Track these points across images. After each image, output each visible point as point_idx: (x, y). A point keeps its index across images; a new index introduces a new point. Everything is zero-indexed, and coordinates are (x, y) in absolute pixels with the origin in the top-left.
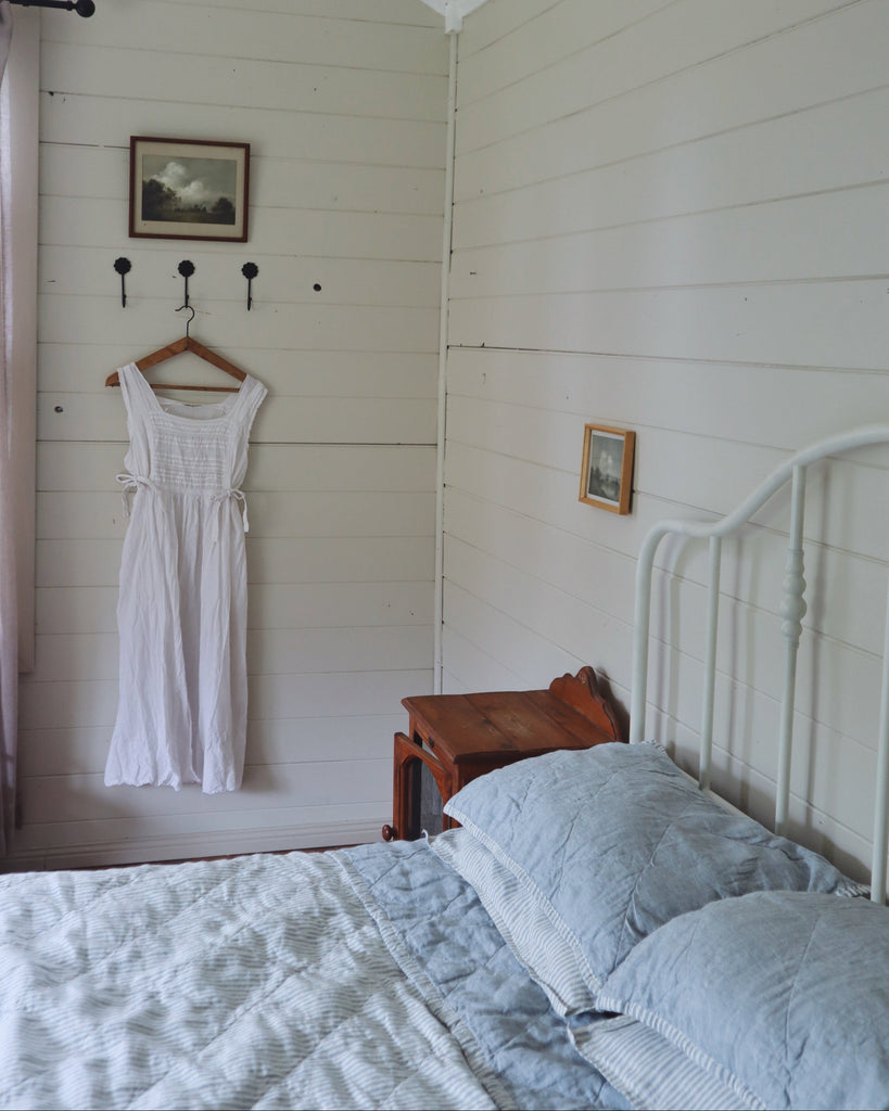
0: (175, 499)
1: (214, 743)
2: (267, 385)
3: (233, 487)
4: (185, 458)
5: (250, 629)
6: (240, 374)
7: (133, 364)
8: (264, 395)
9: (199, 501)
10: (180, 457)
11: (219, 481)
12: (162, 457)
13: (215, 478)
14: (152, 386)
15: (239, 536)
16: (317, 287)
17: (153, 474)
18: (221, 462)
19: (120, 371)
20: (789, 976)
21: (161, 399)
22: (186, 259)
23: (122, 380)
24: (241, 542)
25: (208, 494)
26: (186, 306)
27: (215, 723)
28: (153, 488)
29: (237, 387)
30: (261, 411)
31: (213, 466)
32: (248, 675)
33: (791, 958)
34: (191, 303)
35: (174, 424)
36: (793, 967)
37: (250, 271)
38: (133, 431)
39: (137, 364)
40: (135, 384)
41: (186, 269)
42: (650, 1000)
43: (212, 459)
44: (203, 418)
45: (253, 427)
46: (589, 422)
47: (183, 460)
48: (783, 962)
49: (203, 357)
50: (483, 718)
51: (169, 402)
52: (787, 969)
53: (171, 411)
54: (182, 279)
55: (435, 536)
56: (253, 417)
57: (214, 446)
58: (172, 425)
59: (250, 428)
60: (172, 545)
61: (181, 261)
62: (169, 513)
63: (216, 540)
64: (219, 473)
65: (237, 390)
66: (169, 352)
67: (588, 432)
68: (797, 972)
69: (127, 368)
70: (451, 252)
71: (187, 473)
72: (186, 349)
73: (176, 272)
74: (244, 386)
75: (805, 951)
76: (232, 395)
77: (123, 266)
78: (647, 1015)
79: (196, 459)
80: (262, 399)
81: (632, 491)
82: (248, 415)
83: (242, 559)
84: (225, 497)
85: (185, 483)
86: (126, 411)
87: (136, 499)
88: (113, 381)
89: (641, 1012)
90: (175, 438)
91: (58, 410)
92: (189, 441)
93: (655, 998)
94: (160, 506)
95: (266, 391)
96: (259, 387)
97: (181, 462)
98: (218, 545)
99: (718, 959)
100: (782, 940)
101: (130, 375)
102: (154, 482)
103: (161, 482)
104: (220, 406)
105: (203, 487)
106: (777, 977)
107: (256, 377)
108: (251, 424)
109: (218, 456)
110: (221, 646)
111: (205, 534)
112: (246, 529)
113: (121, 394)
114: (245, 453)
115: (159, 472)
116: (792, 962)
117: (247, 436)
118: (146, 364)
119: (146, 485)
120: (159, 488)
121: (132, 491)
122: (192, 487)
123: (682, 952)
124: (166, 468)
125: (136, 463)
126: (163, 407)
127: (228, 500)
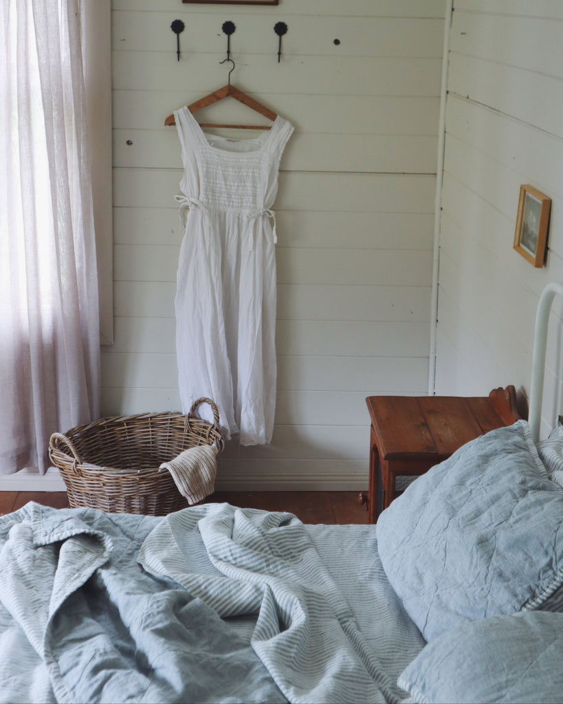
0: (220, 216)
1: (249, 406)
2: (294, 124)
3: (265, 207)
4: (227, 183)
5: (278, 319)
6: (271, 115)
7: (186, 108)
8: (291, 132)
9: (239, 219)
10: (223, 183)
11: (254, 202)
12: (209, 182)
13: (251, 200)
14: (201, 125)
15: (270, 248)
16: (337, 42)
17: (202, 196)
18: (256, 187)
19: (175, 113)
20: (506, 687)
21: (208, 135)
22: (229, 20)
23: (177, 120)
24: (271, 252)
25: (246, 212)
26: (228, 60)
27: (249, 392)
28: (202, 208)
29: (269, 125)
30: (289, 145)
31: (250, 190)
32: (277, 355)
33: (515, 673)
34: (233, 56)
35: (218, 155)
36: (513, 680)
37: (281, 29)
38: (186, 161)
39: (190, 108)
40: (187, 125)
41: (229, 28)
42: (424, 687)
43: (249, 184)
44: (243, 151)
45: (282, 158)
46: (524, 182)
47: (226, 185)
48: (507, 675)
49: (242, 102)
50: (423, 421)
51: (214, 138)
52: (507, 681)
53: (216, 145)
54: (225, 36)
55: (433, 250)
56: (282, 152)
57: (251, 174)
58: (216, 157)
59: (279, 159)
60: (216, 252)
61: (224, 22)
62: (214, 227)
63: (251, 249)
64: (254, 196)
65: (269, 128)
66: (214, 98)
67: (523, 192)
68: (513, 685)
69: (181, 111)
70: (453, 9)
71: (229, 196)
72: (228, 95)
73: (221, 32)
74: (275, 125)
75: (527, 669)
76: (265, 132)
77: (178, 27)
78: (421, 697)
79: (236, 184)
80: (290, 136)
81: (547, 249)
82: (278, 148)
83: (272, 265)
84: (259, 215)
85: (227, 203)
86: (181, 146)
87: (189, 215)
88: (170, 121)
89: (418, 694)
90: (219, 167)
91: (129, 143)
92: (230, 170)
93: (427, 686)
94: (207, 222)
95: (293, 129)
96: (287, 125)
97: (224, 186)
98: (252, 254)
99: (465, 666)
100: (514, 657)
101: (184, 117)
102: (202, 203)
103: (208, 202)
104: (256, 141)
105: (241, 207)
106: (498, 686)
107: (285, 118)
108: (280, 156)
109: (254, 182)
110: (255, 332)
111: (243, 243)
112: (275, 241)
113: (177, 131)
114: (276, 180)
115: (207, 195)
116: (515, 676)
117: (277, 166)
118: (196, 108)
119: (196, 205)
120: (207, 207)
121: (187, 208)
122: (233, 206)
123: (447, 656)
124: (211, 191)
125: (189, 187)
126: (210, 142)
127: (260, 218)
